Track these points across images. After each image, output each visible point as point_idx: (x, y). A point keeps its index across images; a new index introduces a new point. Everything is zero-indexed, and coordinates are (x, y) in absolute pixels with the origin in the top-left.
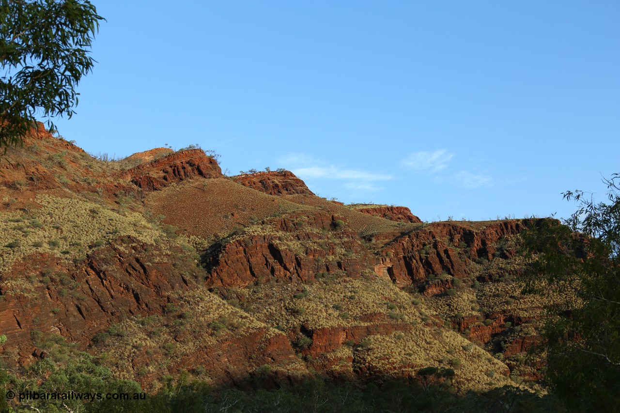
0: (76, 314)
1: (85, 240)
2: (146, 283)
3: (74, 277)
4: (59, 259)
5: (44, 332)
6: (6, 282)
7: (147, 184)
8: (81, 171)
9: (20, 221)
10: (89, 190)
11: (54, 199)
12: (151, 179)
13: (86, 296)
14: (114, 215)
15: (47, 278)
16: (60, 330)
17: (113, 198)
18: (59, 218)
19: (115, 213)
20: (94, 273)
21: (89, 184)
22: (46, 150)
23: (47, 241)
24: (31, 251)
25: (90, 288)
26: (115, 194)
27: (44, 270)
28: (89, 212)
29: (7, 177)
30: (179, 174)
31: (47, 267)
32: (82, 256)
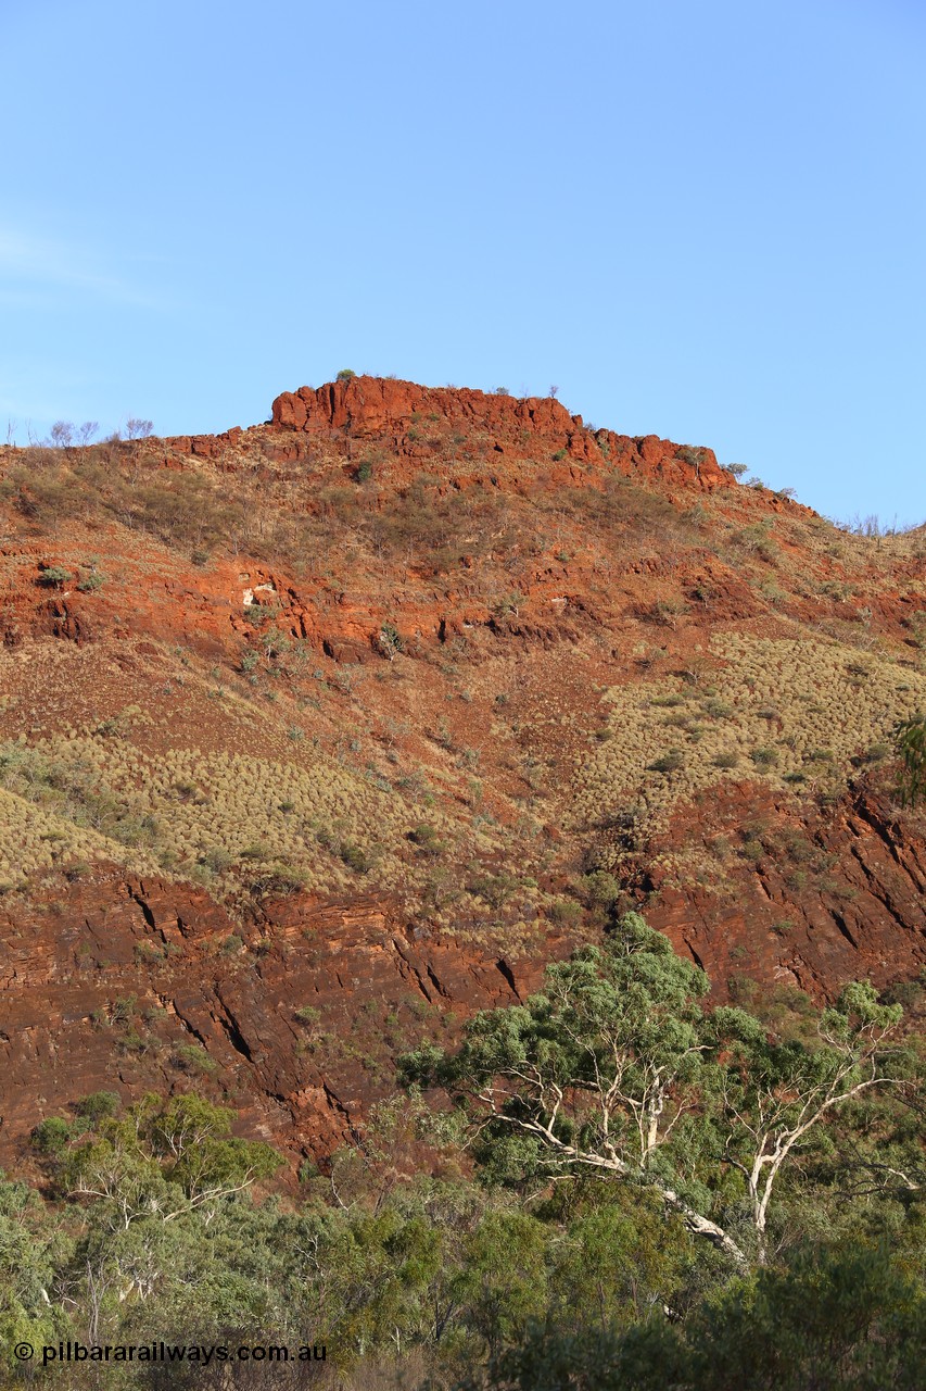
0: (832, 934)
1: (841, 745)
3: (821, 841)
4: (781, 795)
5: (759, 981)
6: (659, 858)
8: (814, 566)
9: (676, 704)
10: (836, 613)
11: (756, 642)
13: (854, 888)
14: (909, 677)
15: (755, 846)
16: (797, 975)
17: (898, 631)
18: (772, 690)
19: (911, 672)
20: (869, 828)
21: (836, 598)
22: (724, 520)
23: (746, 751)
24: (712, 778)
25: (864, 868)
26: (902, 621)
27: (748, 826)
28: (845, 673)
29: (638, 593)
31: (753, 818)
32: (836, 787)
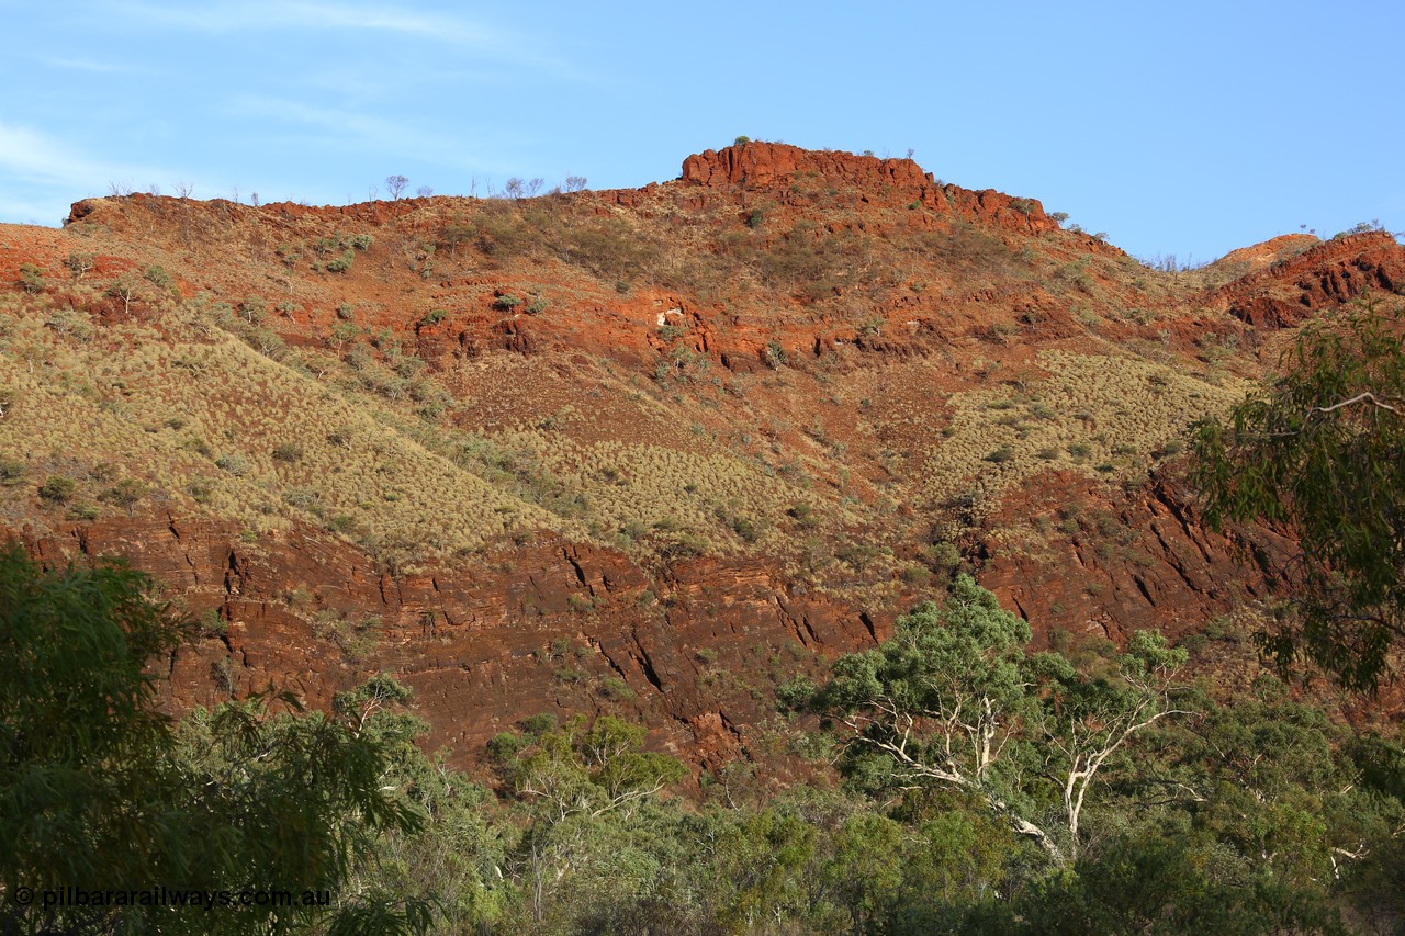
0: (1134, 595)
1: (1143, 441)
2: (1280, 528)
3: (1126, 519)
4: (1094, 482)
5: (1074, 632)
6: (993, 532)
7: (1265, 316)
8: (1122, 296)
9: (1008, 407)
10: (1140, 335)
11: (1074, 358)
12: (1274, 304)
13: (1153, 558)
14: (1200, 386)
15: (1072, 522)
16: (1105, 628)
17: (1192, 349)
18: (1086, 397)
19: (1202, 382)
20: (1166, 510)
21: (1141, 322)
22: (1049, 258)
23: (1065, 446)
24: (1037, 468)
25: (1161, 541)
26: (1196, 341)
27: (1066, 506)
28: (1147, 383)
29: (978, 317)
30: (1336, 289)
31: (1070, 500)
32: (1139, 476)
